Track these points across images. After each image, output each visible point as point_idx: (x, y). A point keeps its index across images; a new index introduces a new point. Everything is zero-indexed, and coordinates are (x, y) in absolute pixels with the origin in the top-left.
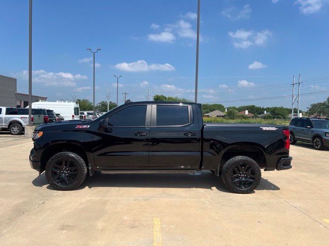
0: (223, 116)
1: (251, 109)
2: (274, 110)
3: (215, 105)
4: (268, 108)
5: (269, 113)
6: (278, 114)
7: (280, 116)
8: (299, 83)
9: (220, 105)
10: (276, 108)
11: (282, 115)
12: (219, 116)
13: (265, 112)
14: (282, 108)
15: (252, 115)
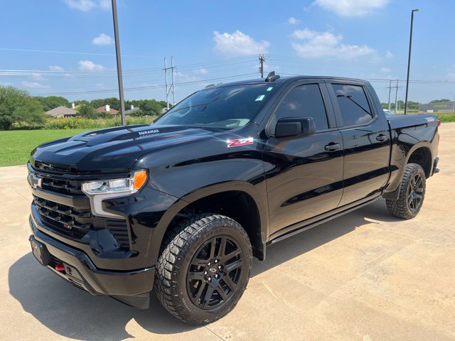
0: (73, 115)
1: (113, 103)
2: (144, 104)
3: (51, 97)
4: (134, 102)
5: (138, 109)
6: (151, 109)
7: (152, 112)
8: (173, 68)
9: (60, 98)
10: (146, 101)
11: (155, 111)
12: (68, 116)
13: (132, 107)
14: (154, 101)
15: (116, 112)
